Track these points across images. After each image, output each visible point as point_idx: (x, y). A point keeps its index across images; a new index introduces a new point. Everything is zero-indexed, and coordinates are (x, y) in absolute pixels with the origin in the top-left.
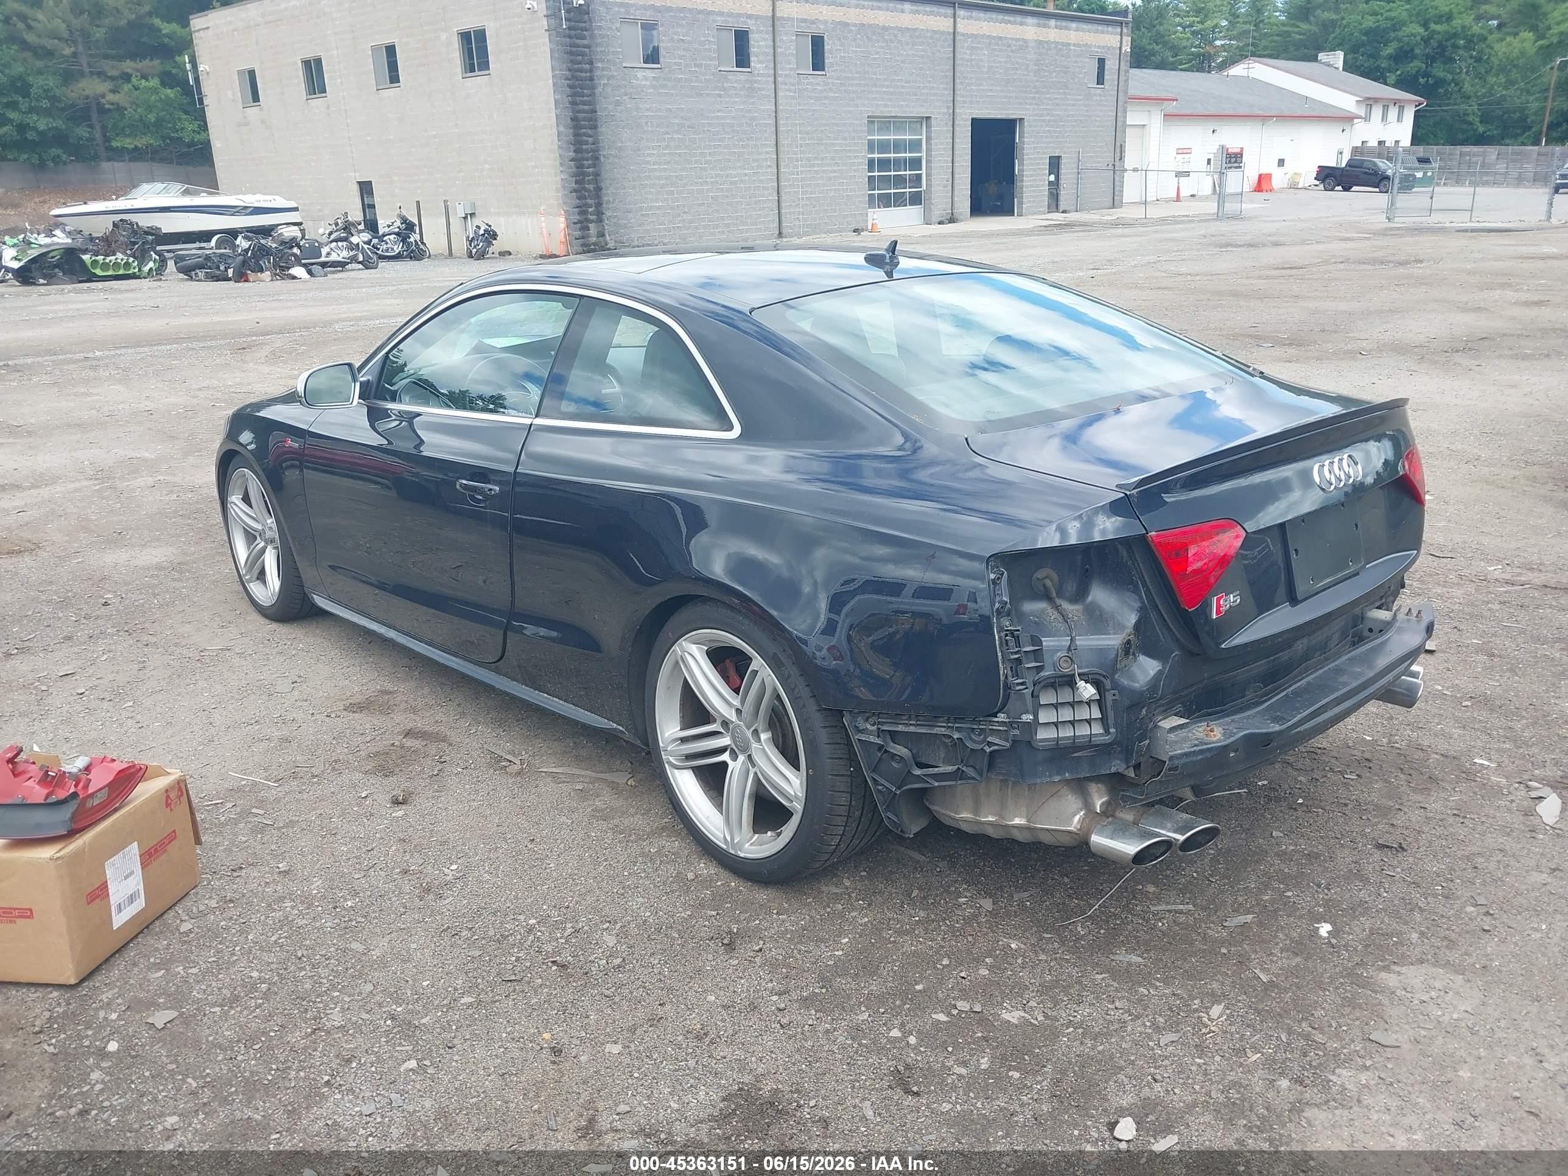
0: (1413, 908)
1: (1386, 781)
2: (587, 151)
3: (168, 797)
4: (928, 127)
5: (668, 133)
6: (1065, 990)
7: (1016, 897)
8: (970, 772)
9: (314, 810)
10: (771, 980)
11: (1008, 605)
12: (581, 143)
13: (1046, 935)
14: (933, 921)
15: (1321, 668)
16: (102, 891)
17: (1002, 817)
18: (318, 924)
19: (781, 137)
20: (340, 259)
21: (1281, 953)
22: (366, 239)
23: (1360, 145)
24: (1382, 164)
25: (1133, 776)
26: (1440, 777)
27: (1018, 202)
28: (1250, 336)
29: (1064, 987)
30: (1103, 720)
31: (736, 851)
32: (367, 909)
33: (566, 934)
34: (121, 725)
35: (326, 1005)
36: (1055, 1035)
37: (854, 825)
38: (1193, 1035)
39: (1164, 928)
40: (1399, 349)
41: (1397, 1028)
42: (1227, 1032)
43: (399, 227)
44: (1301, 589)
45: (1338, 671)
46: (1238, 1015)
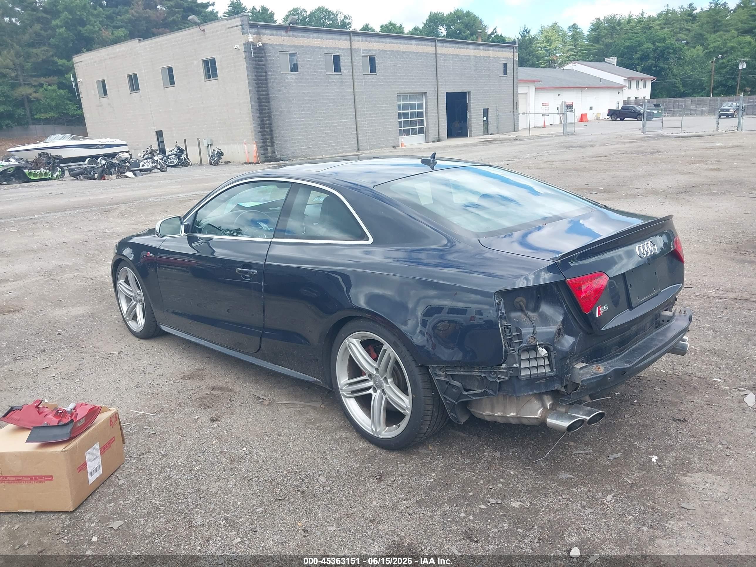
0: (694, 447)
1: (674, 390)
2: (265, 113)
3: (111, 421)
4: (426, 97)
5: (303, 104)
6: (539, 491)
7: (510, 451)
8: (490, 392)
9: (174, 425)
10: (402, 494)
11: (505, 314)
12: (262, 109)
13: (526, 467)
14: (473, 463)
15: (644, 338)
16: (83, 467)
17: (505, 413)
18: (184, 478)
19: (357, 104)
20: (149, 167)
21: (636, 470)
22: (161, 158)
23: (627, 99)
24: (638, 108)
25: (564, 390)
26: (698, 387)
27: (469, 131)
28: (585, 189)
29: (538, 490)
30: (550, 365)
31: (378, 436)
32: (206, 470)
33: (302, 477)
34: (75, 390)
35: (194, 515)
36: (537, 512)
37: (435, 420)
38: (600, 509)
39: (581, 461)
40: (655, 192)
41: (693, 501)
42: (615, 507)
43: (176, 152)
44: (634, 302)
45: (652, 339)
46: (620, 499)
